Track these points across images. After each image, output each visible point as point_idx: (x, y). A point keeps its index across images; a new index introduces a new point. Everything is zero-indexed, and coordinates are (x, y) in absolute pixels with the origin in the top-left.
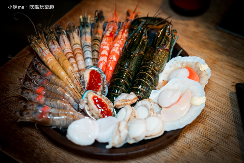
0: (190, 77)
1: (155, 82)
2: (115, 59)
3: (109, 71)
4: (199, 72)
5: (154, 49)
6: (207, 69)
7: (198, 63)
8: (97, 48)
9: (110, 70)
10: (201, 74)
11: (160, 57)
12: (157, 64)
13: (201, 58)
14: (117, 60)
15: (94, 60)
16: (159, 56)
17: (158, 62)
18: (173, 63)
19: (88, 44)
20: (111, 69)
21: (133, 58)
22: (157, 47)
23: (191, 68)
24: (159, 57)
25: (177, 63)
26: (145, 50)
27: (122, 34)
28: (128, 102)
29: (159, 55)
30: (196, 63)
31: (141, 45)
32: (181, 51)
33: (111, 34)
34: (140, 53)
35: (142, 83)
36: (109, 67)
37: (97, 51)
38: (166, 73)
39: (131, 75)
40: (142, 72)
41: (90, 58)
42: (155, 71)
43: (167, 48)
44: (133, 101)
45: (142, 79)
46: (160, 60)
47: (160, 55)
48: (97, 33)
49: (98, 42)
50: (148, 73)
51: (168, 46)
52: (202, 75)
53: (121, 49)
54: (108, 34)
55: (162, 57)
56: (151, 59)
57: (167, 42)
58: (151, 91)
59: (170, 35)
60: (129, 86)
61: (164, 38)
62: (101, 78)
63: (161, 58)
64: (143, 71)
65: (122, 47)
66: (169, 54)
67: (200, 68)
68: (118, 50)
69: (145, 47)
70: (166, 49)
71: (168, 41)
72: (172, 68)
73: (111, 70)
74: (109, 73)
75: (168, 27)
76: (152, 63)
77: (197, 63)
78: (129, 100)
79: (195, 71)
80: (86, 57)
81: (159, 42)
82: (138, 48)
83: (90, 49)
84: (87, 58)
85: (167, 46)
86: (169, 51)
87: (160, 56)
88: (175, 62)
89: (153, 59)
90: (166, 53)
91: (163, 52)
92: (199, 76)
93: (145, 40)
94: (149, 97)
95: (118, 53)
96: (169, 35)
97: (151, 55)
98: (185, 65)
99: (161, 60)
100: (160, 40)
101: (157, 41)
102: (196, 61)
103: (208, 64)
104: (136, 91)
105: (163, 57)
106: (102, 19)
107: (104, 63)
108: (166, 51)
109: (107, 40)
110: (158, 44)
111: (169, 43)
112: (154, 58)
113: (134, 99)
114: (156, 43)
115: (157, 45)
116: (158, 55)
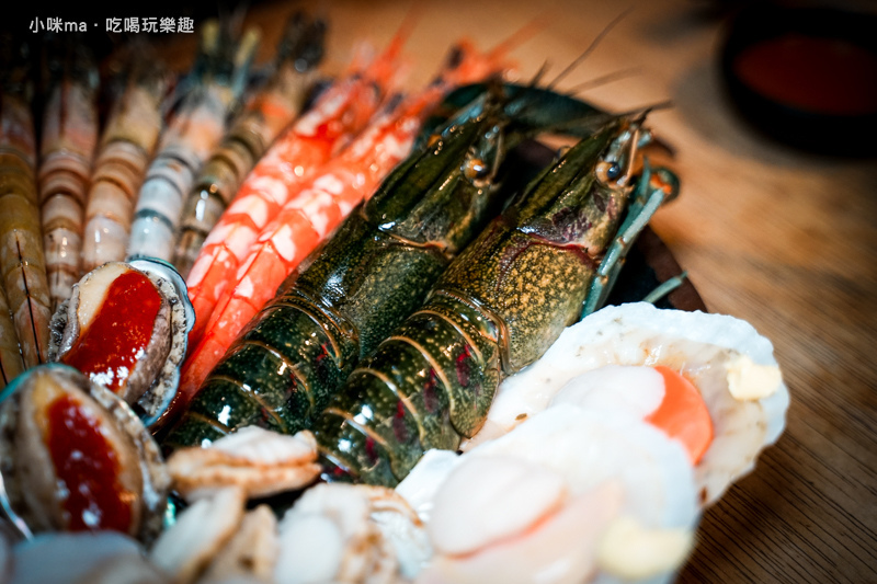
0: (659, 418)
1: (457, 409)
2: (285, 243)
3: (235, 302)
4: (718, 406)
5: (506, 229)
6: (773, 395)
7: (732, 355)
8: (226, 181)
9: (239, 297)
10: (728, 413)
11: (526, 281)
12: (496, 315)
13: (755, 327)
14: (296, 254)
15: (186, 236)
16: (520, 273)
17: (508, 302)
18: (600, 333)
19: (186, 154)
20: (246, 289)
21: (381, 253)
22: (528, 225)
23: (686, 375)
24: (520, 280)
25: (622, 335)
26: (464, 231)
27: (379, 139)
28: (242, 475)
29: (525, 266)
30: (723, 356)
31: (442, 198)
32: (675, 282)
33: (322, 129)
34: (433, 242)
35: (376, 392)
36: (239, 277)
37: (217, 196)
38: (549, 380)
39: (341, 347)
40: (397, 338)
41: (165, 220)
42: (474, 348)
43: (588, 242)
44: (273, 474)
45: (383, 371)
46: (519, 294)
47: (527, 269)
48: (258, 112)
49: (242, 156)
50: (430, 351)
51: (591, 232)
52: (734, 423)
53: (346, 209)
54: (308, 125)
55: (535, 284)
56: (470, 281)
57: (589, 212)
58: (423, 450)
59: (622, 182)
60: (311, 398)
61: (577, 183)
62: (161, 323)
63: (528, 286)
64: (408, 335)
65: (357, 201)
66: (591, 281)
67: (732, 380)
68: (321, 210)
69: (466, 220)
70: (576, 249)
71: (602, 209)
72: (591, 361)
73: (245, 300)
74: (231, 309)
75: (625, 138)
76: (476, 302)
77: (730, 351)
78: (247, 464)
79: (707, 393)
80: (143, 204)
81: (546, 199)
82: (420, 209)
83: (183, 178)
84: (146, 213)
85: (585, 230)
86: (595, 267)
87: (529, 274)
88: (611, 332)
89: (481, 279)
90: (569, 270)
91: (551, 255)
92: (713, 425)
93: (477, 184)
94: (400, 481)
95: (320, 224)
96: (613, 178)
97: (480, 262)
98: (658, 353)
99: (525, 298)
100: (553, 193)
101: (536, 196)
102: (724, 342)
103: (783, 366)
104: (328, 432)
105: (545, 282)
106: (310, 55)
107: (223, 256)
108: (572, 257)
109: (289, 152)
110: (533, 207)
111: (606, 219)
112: (490, 278)
113: (282, 465)
114: (525, 204)
115: (529, 211)
116: (517, 267)
